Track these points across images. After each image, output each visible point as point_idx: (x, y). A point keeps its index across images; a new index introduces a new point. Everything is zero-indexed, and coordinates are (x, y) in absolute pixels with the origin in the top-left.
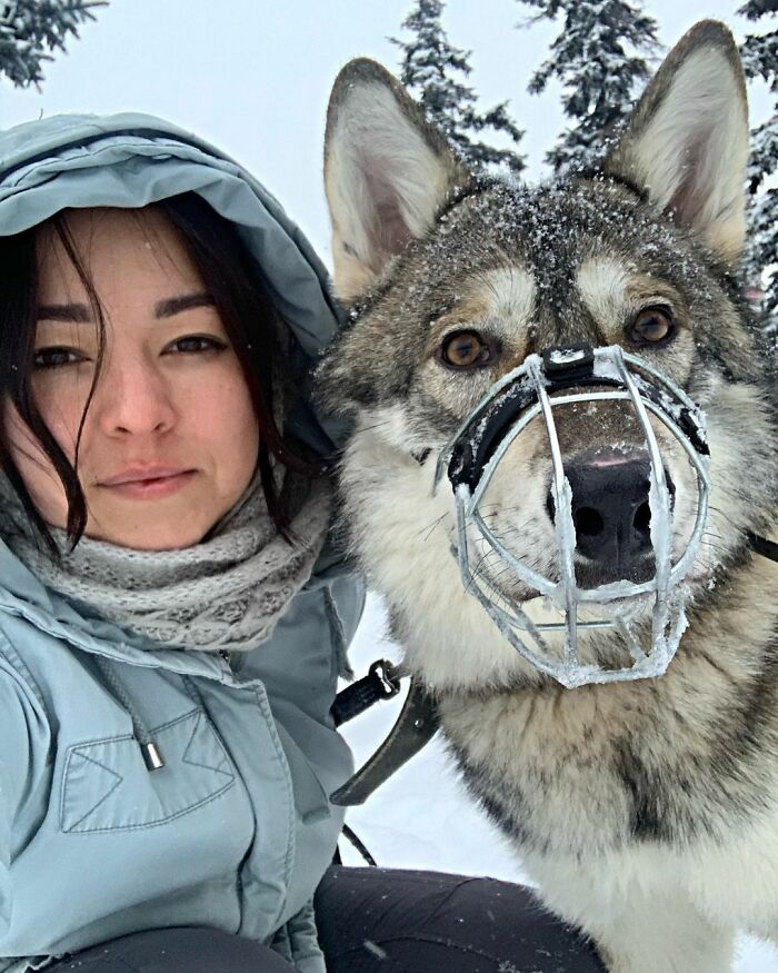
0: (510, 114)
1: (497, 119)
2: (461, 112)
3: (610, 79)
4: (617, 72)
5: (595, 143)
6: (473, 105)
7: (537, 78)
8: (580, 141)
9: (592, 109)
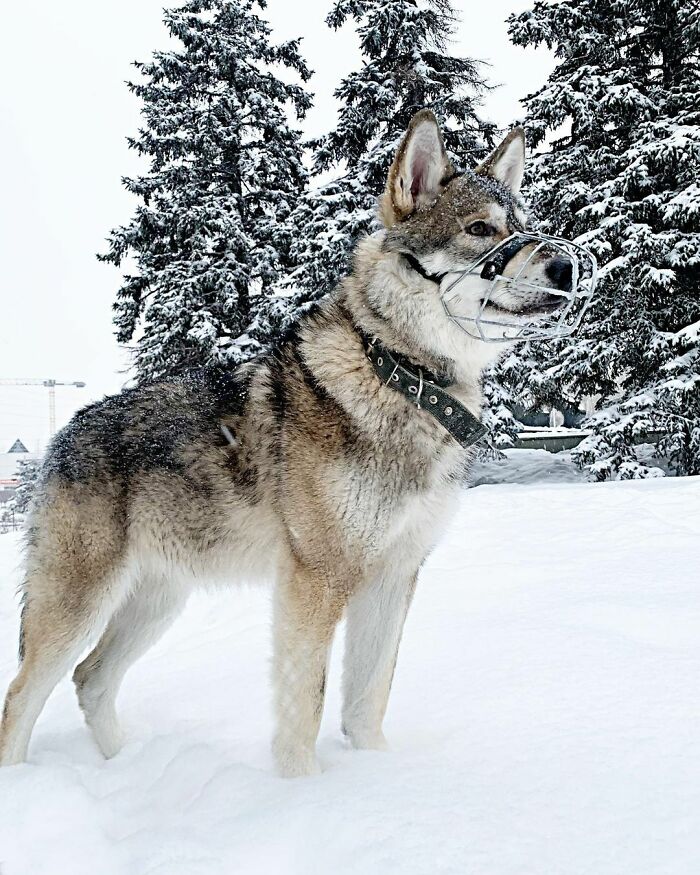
0: (302, 52)
1: (288, 55)
2: (254, 43)
3: (406, 24)
4: (413, 18)
5: (387, 82)
6: (266, 37)
7: (337, 12)
8: (374, 78)
9: (384, 54)
